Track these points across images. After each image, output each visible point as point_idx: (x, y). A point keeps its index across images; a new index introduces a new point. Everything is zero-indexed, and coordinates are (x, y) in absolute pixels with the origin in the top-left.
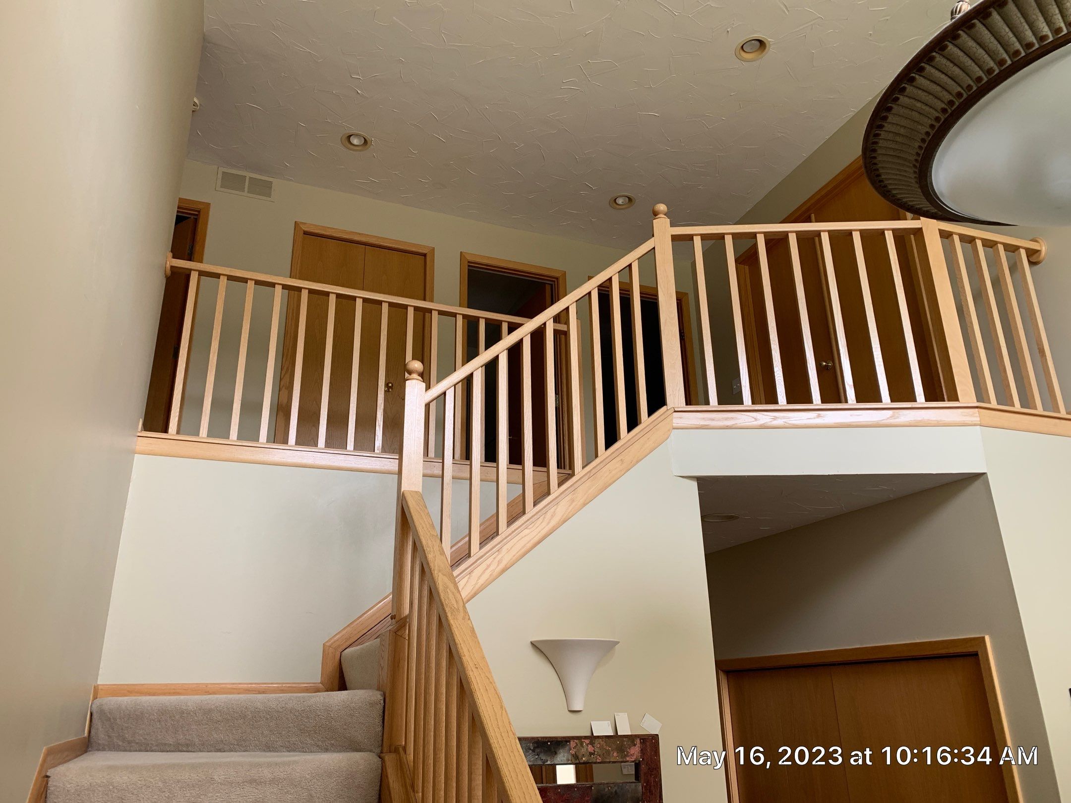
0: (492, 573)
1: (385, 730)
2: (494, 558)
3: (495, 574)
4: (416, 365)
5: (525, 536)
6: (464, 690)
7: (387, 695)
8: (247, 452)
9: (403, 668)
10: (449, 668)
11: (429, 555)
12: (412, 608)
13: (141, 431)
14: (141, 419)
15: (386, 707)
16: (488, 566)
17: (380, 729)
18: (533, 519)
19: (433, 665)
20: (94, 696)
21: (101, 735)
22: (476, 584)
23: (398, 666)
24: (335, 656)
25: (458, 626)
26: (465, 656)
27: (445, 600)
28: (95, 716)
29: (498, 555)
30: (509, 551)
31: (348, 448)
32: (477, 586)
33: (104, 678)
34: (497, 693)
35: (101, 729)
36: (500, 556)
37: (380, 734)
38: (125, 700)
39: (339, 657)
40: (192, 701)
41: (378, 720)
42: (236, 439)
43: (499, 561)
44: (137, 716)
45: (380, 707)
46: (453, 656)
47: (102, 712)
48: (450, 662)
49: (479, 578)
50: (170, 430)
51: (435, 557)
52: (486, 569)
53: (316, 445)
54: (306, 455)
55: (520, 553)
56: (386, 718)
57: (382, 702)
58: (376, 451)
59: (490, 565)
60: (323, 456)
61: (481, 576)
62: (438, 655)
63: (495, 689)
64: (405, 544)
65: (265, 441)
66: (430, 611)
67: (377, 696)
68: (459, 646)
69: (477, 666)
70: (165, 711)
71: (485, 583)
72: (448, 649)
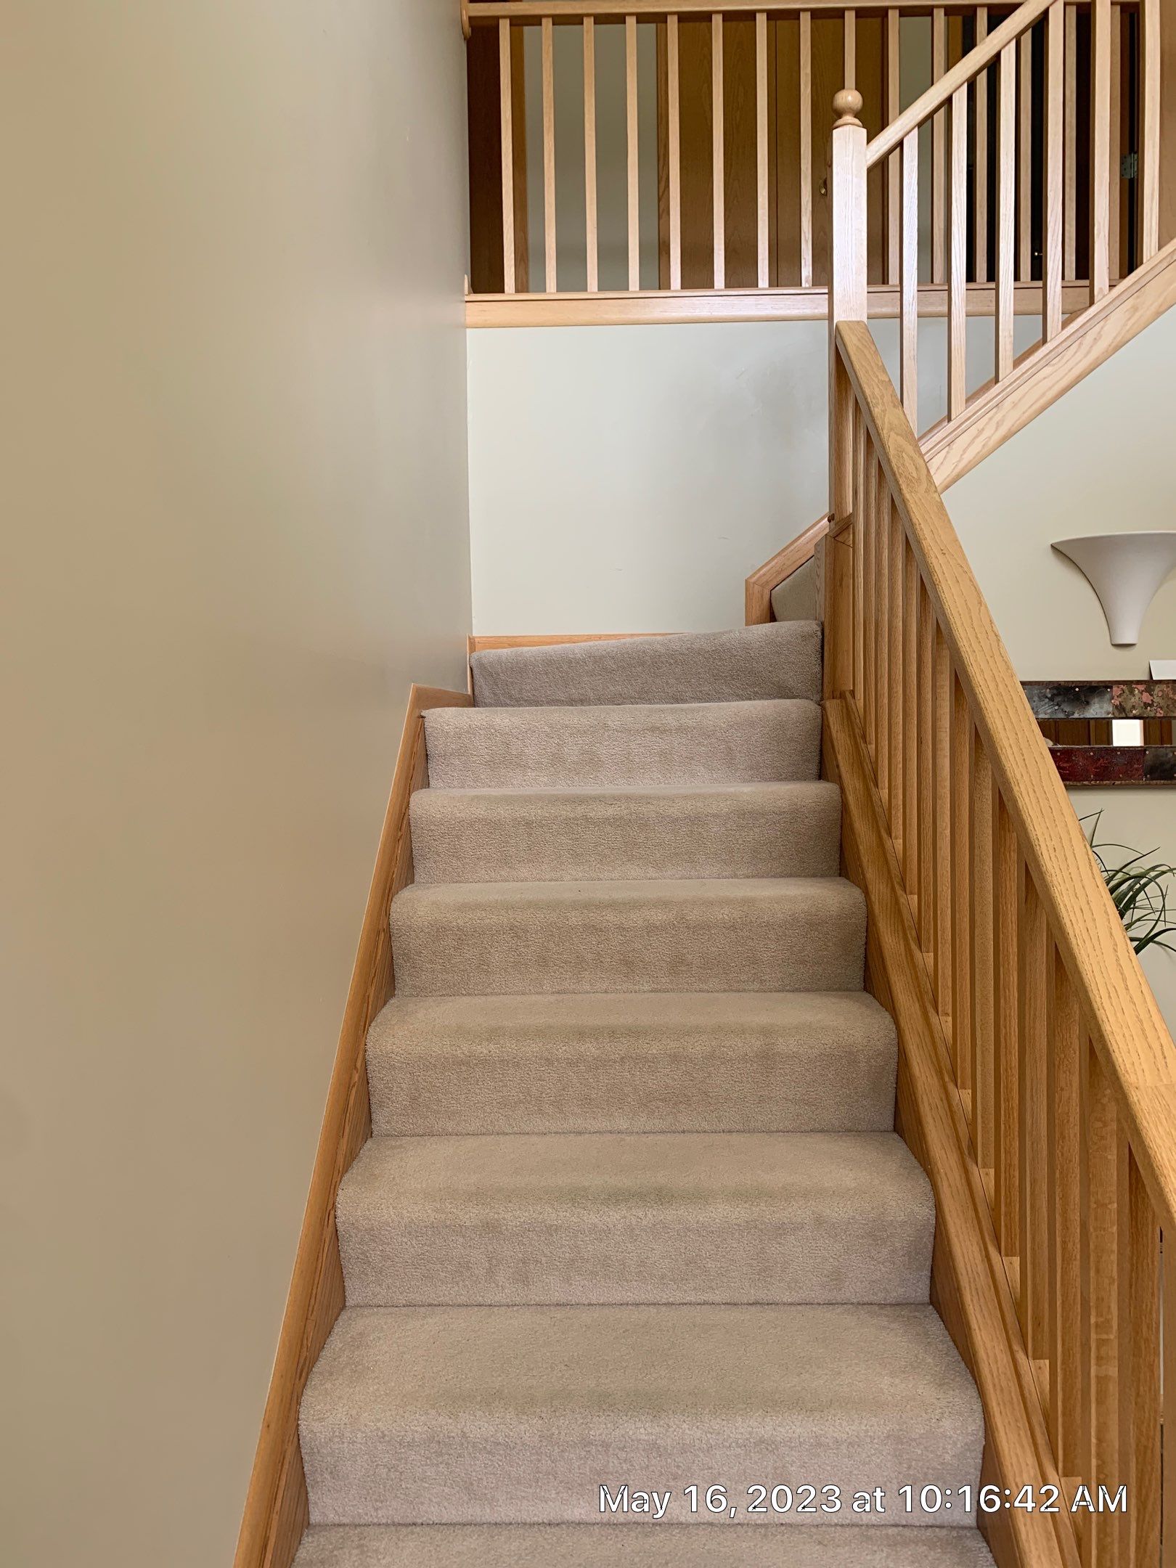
0: (987, 442)
1: (825, 671)
2: (990, 419)
3: (992, 443)
4: (850, 98)
5: (1044, 378)
6: (926, 593)
7: (826, 624)
8: (612, 310)
9: (848, 587)
10: (906, 565)
11: (876, 410)
12: (856, 498)
13: (469, 293)
14: (466, 276)
15: (826, 640)
16: (981, 432)
17: (817, 669)
18: (1060, 349)
19: (886, 571)
20: (470, 649)
21: (485, 691)
22: (959, 461)
23: (841, 585)
24: (762, 596)
25: (917, 501)
26: (925, 539)
27: (898, 468)
28: (475, 672)
29: (996, 413)
30: (1015, 405)
31: (760, 286)
32: (961, 465)
33: (480, 629)
34: (973, 585)
35: (484, 686)
36: (999, 416)
37: (819, 676)
38: (505, 652)
39: (768, 597)
40: (578, 649)
41: (815, 659)
42: (596, 290)
43: (998, 423)
44: (520, 669)
45: (816, 641)
46: (911, 548)
47: (482, 666)
48: (907, 557)
49: (965, 451)
50: (506, 288)
51: (884, 411)
52: (977, 437)
53: (711, 286)
54: (698, 302)
55: (1035, 407)
56: (826, 654)
57: (819, 633)
58: (803, 285)
59: (983, 429)
60: (723, 302)
61: (967, 448)
62: (892, 551)
63: (971, 580)
64: (844, 406)
65: (638, 289)
66: (879, 494)
67: (813, 626)
68: (918, 527)
69: (944, 552)
70: (550, 661)
71: (974, 458)
72: (904, 539)
